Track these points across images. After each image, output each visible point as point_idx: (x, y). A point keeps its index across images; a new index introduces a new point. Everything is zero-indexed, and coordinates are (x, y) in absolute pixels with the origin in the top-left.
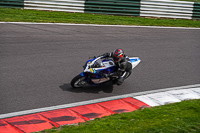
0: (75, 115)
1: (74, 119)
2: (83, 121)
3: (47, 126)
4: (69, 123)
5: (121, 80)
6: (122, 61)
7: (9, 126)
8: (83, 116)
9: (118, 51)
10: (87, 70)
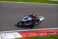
0: (54, 32)
1: (54, 33)
2: (57, 34)
3: (46, 34)
4: (52, 34)
5: (35, 25)
6: (35, 18)
7: (35, 33)
8: (57, 32)
9: (33, 14)
10: (22, 20)
